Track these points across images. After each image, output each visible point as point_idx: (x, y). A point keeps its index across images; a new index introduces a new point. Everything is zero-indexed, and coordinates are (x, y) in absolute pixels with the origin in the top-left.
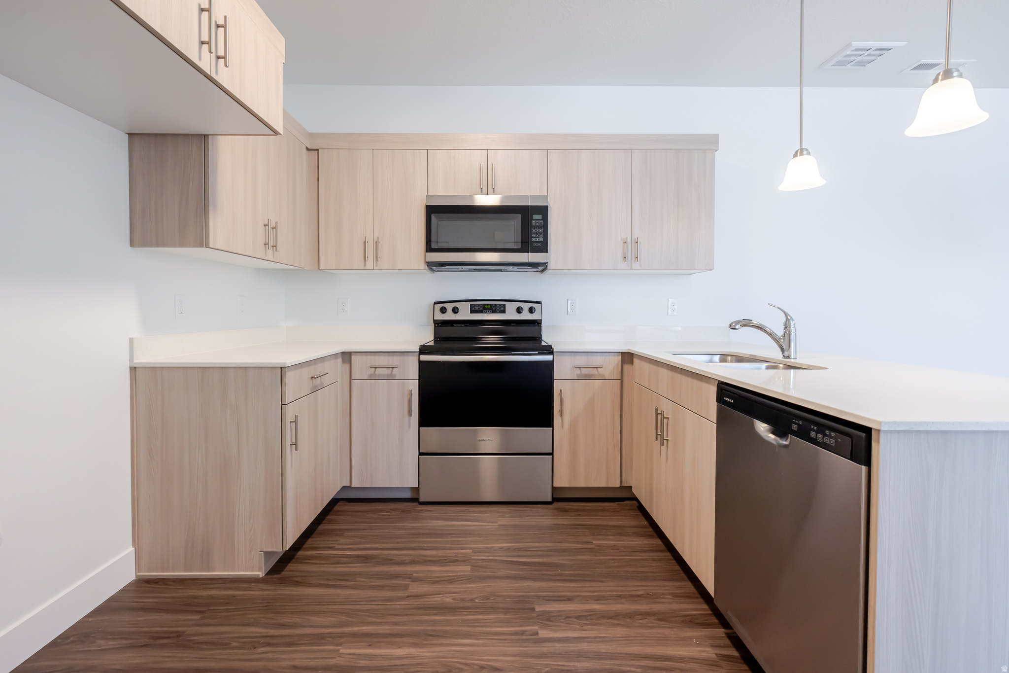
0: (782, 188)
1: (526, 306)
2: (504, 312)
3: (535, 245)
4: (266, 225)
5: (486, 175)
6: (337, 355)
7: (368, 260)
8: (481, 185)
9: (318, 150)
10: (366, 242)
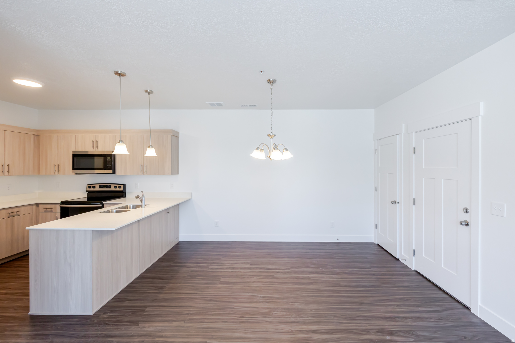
1: (118, 186)
2: (110, 188)
3: (108, 167)
4: (3, 166)
5: (95, 143)
6: (32, 205)
7: (56, 172)
8: (93, 147)
9: (39, 135)
10: (55, 166)
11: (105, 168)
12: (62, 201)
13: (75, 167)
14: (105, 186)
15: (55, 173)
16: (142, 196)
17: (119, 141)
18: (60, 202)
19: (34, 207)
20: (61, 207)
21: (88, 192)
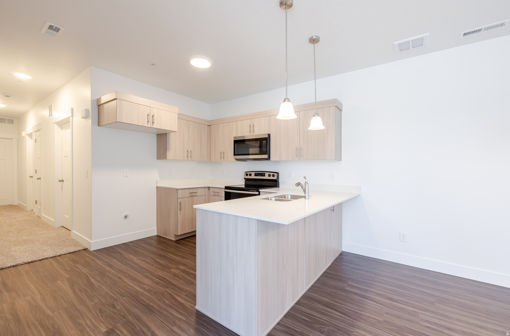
0: (309, 129)
1: (271, 174)
2: (264, 176)
3: (264, 152)
4: (187, 151)
5: (252, 128)
6: (205, 187)
7: (222, 158)
8: (250, 131)
9: (211, 125)
10: (221, 153)
11: (261, 153)
12: (226, 186)
13: (236, 153)
14: (260, 174)
15: (221, 160)
16: (305, 183)
17: (285, 99)
18: (224, 187)
19: (207, 189)
20: (226, 192)
21: (246, 180)
